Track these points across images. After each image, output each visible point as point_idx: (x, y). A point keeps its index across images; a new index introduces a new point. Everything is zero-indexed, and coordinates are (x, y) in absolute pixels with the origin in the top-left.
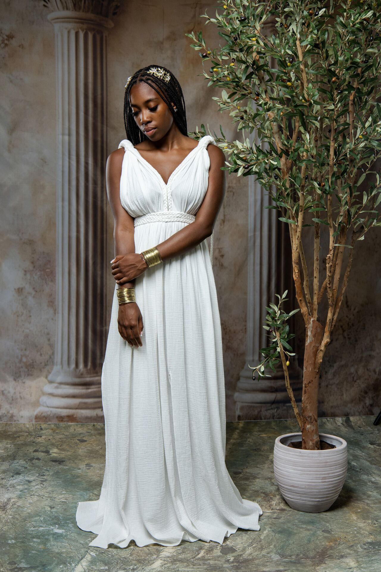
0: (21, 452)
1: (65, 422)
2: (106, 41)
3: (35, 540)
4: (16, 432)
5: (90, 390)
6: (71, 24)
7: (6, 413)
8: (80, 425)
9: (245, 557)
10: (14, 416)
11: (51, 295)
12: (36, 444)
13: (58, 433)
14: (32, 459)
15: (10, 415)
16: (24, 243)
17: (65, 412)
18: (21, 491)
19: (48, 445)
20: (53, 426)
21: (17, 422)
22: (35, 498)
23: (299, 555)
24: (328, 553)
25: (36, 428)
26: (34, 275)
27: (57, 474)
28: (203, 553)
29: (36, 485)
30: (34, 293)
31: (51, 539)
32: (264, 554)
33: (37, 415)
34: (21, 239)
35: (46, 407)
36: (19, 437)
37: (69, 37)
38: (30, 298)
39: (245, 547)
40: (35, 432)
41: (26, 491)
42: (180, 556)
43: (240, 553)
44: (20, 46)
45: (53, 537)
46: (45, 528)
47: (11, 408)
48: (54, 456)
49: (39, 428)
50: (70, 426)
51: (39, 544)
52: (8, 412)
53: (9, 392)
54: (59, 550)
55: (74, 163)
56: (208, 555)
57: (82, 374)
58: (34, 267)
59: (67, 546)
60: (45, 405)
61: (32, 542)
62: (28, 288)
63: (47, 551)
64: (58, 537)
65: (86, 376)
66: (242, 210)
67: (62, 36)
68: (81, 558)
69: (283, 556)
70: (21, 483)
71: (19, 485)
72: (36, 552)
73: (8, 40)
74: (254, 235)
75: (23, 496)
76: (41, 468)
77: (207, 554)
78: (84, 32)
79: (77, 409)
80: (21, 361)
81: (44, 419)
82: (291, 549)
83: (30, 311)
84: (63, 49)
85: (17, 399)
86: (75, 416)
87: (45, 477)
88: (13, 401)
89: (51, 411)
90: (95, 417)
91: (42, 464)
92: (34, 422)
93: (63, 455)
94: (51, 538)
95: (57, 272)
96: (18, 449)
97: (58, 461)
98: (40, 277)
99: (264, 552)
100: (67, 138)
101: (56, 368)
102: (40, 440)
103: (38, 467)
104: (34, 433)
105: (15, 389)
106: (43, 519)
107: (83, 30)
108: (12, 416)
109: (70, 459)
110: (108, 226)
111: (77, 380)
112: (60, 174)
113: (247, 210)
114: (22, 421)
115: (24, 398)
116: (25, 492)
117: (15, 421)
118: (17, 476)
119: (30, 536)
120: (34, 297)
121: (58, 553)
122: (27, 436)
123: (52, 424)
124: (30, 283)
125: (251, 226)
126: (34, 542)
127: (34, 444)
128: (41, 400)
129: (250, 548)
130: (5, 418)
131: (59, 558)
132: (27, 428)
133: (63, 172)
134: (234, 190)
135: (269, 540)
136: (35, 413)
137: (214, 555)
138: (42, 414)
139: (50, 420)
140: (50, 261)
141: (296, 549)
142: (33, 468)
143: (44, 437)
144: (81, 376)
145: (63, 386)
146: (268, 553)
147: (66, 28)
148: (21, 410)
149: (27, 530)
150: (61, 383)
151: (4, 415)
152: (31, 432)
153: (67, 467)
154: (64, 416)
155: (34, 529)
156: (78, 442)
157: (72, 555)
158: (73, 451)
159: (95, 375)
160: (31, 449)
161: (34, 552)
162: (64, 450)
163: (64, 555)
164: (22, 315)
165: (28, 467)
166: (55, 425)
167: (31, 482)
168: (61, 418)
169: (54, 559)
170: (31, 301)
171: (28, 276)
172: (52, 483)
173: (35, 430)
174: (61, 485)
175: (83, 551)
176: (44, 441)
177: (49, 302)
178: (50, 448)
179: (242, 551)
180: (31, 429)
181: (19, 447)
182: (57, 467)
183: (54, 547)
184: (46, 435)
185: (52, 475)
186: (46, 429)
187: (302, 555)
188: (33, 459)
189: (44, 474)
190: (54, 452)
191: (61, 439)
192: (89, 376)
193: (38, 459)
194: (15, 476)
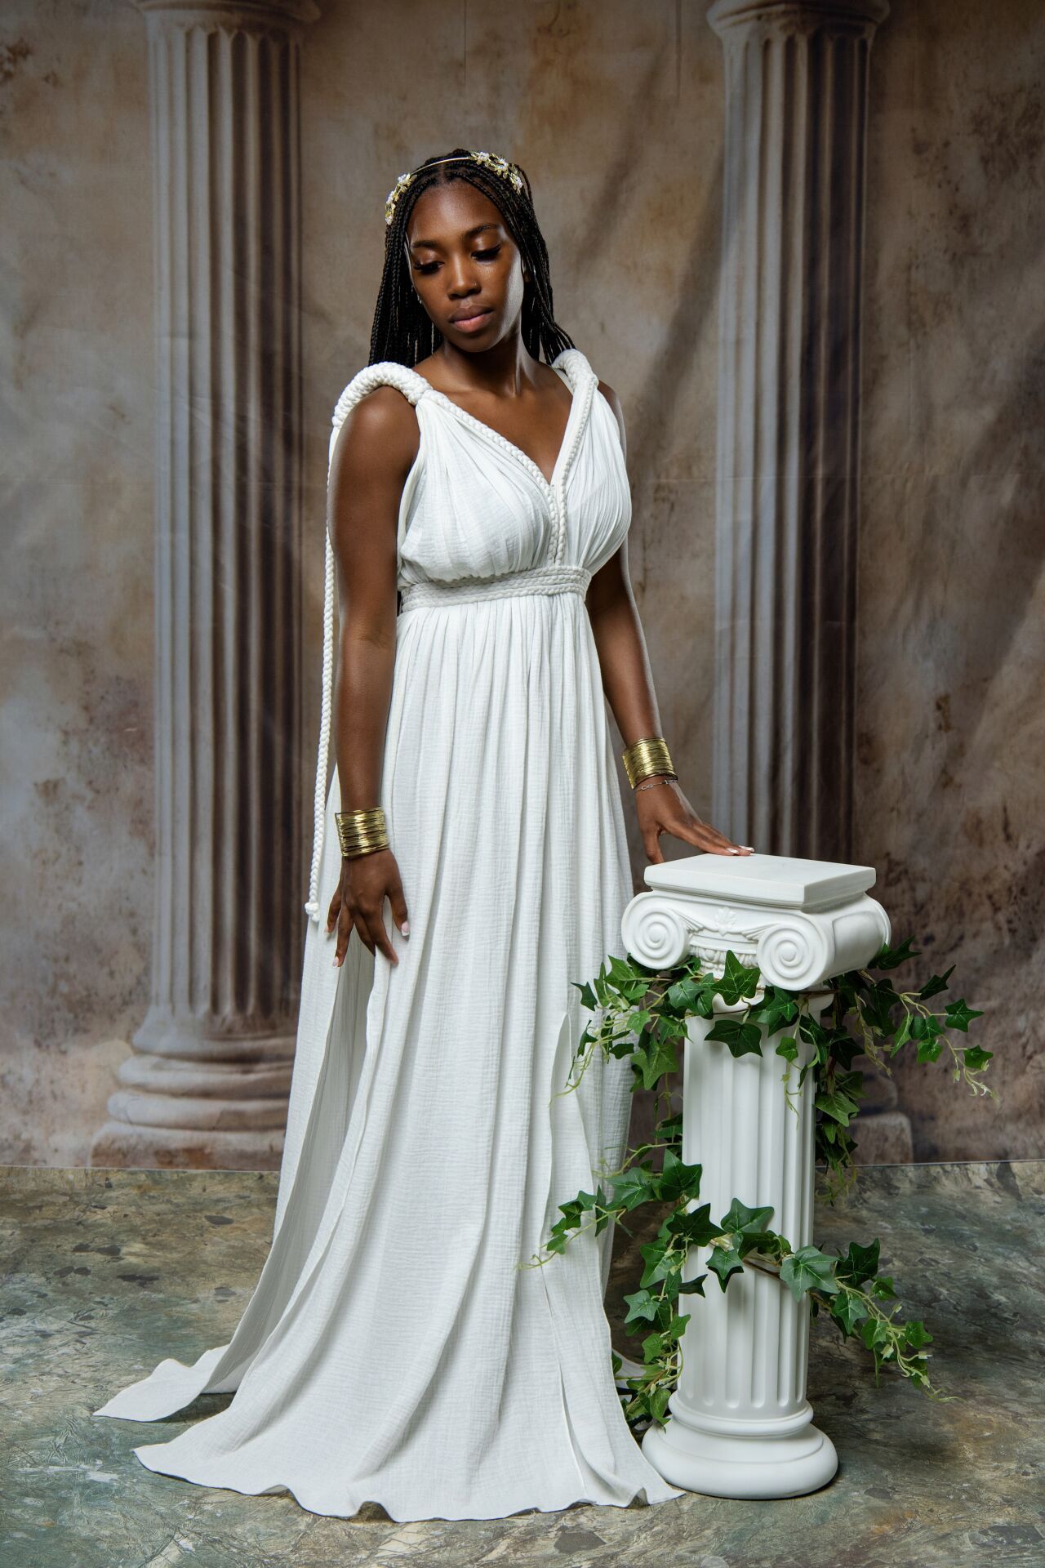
0: (40, 1249)
1: (177, 1166)
2: (298, 60)
3: (28, 1501)
4: (36, 1194)
5: (252, 1077)
6: (196, 12)
7: (10, 1138)
8: (222, 1176)
9: (625, 1562)
10: (35, 1149)
11: (139, 803)
12: (86, 1227)
13: (153, 1197)
14: (63, 1273)
15: (21, 1145)
16: (62, 651)
17: (179, 1139)
18: (16, 1361)
19: (119, 1233)
20: (143, 1177)
21: (41, 1165)
22: (53, 1382)
23: (784, 1559)
24: (871, 1555)
25: (94, 1182)
26: (90, 744)
27: (128, 1316)
28: (504, 1547)
29: (61, 1346)
30: (89, 795)
31: (76, 1499)
32: (681, 1552)
33: (99, 1145)
34: (53, 640)
35: (125, 1122)
36: (40, 1208)
37: (188, 50)
38: (80, 811)
39: (631, 1534)
40: (87, 1194)
41: (30, 1361)
42: (436, 1556)
43: (609, 1551)
44: (47, 79)
45: (82, 1494)
46: (64, 1469)
47: (26, 1124)
48: (130, 1263)
49: (103, 1182)
50: (192, 1179)
51: (38, 1512)
52: (17, 1137)
53: (21, 1080)
54: (92, 1530)
55: (205, 418)
56: (519, 1555)
57: (230, 1031)
58: (91, 720)
59: (117, 1519)
60: (122, 1116)
61: (18, 1507)
62: (74, 783)
63: (57, 1532)
64: (95, 1493)
65: (242, 1036)
66: (695, 556)
67: (170, 47)
68: (149, 1554)
69: (737, 1561)
70: (21, 1340)
71: (14, 1344)
72: (25, 1536)
73: (14, 61)
74: (733, 628)
75: (18, 1377)
76: (87, 1296)
77: (515, 1551)
78: (233, 36)
79: (213, 1129)
80: (53, 991)
81: (121, 1156)
82: (764, 1541)
83: (78, 849)
84: (171, 84)
85: (43, 1099)
86: (207, 1151)
87: (92, 1324)
88: (31, 1105)
89: (140, 1136)
90: (265, 1152)
91: (90, 1286)
92: (89, 1167)
93: (159, 1258)
94: (76, 1497)
95: (157, 735)
96: (33, 1241)
97: (140, 1277)
98: (108, 749)
99: (682, 1549)
100: (183, 344)
101: (156, 1013)
102: (99, 1216)
103: (79, 1294)
104: (85, 1198)
105: (38, 1070)
106: (63, 1441)
107: (229, 31)
108: (28, 1148)
109: (174, 1273)
110: (304, 603)
111: (218, 1048)
112: (165, 450)
113: (711, 555)
114: (55, 1163)
115: (64, 1097)
116: (26, 1365)
117: (35, 1162)
118: (13, 1320)
119: (18, 1489)
120: (90, 808)
121: (86, 1540)
122: (65, 1205)
123: (142, 1172)
124: (79, 767)
125: (723, 602)
126: (26, 1506)
127: (81, 1228)
128: (111, 1102)
129: (643, 1536)
130: (7, 1153)
131: (86, 1554)
132: (68, 1182)
133: (173, 443)
134: (673, 497)
135: (704, 1515)
136: (94, 1141)
137: (534, 1554)
138: (113, 1142)
139: (134, 1162)
140: (136, 704)
141: (778, 1542)
142: (63, 1297)
143: (110, 1209)
144: (228, 1034)
145: (175, 1064)
146: (694, 1552)
147: (181, 25)
148: (54, 1131)
149: (12, 1473)
150: (169, 1056)
151: (6, 1144)
152: (78, 1195)
153: (161, 1296)
154: (177, 1151)
155: (31, 1470)
156: (207, 1223)
157: (127, 1546)
158: (188, 1249)
159: (267, 1032)
160: (68, 1243)
161: (18, 1535)
162: (162, 1246)
163: (104, 1546)
164: (57, 859)
165: (51, 1295)
166: (150, 1174)
167: (50, 1335)
168: (167, 1157)
169: (74, 1555)
170: (82, 820)
171: (74, 746)
172: (110, 1341)
173: (89, 1190)
174: (133, 1346)
175: (159, 1534)
176: (109, 1221)
177: (133, 821)
178: (123, 1241)
179: (619, 1544)
180: (79, 1186)
181: (34, 1237)
182: (132, 1295)
183: (80, 1522)
184: (118, 1204)
185: (115, 1318)
186: (121, 1186)
187: (792, 1559)
188: (69, 1270)
189: (92, 1313)
190: (134, 1253)
191: (159, 1215)
192: (249, 1035)
193: (84, 1271)
194: (8, 1320)
